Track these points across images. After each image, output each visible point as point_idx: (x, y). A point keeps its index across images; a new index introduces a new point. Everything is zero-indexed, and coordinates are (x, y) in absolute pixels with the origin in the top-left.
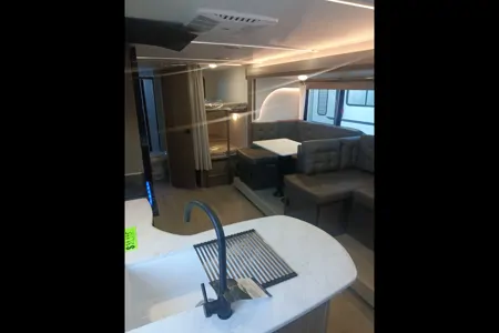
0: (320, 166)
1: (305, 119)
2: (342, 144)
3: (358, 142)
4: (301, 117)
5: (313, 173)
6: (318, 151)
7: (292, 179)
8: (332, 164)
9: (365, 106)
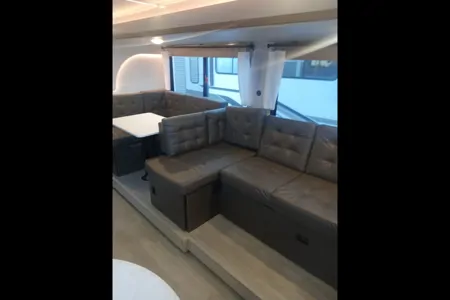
0: (186, 145)
1: (172, 89)
2: (207, 117)
3: (224, 114)
4: (168, 88)
5: (179, 154)
6: (181, 129)
7: (155, 164)
8: (200, 141)
9: (232, 74)
